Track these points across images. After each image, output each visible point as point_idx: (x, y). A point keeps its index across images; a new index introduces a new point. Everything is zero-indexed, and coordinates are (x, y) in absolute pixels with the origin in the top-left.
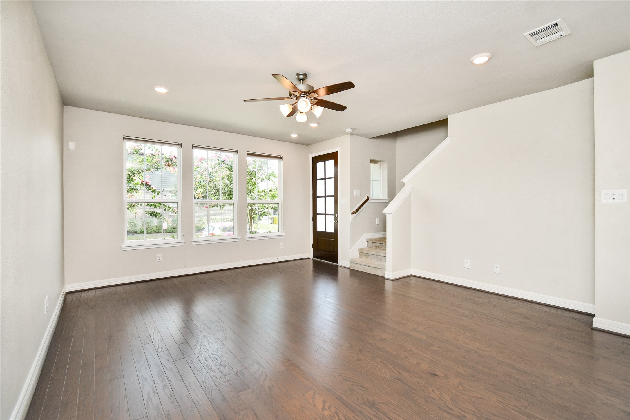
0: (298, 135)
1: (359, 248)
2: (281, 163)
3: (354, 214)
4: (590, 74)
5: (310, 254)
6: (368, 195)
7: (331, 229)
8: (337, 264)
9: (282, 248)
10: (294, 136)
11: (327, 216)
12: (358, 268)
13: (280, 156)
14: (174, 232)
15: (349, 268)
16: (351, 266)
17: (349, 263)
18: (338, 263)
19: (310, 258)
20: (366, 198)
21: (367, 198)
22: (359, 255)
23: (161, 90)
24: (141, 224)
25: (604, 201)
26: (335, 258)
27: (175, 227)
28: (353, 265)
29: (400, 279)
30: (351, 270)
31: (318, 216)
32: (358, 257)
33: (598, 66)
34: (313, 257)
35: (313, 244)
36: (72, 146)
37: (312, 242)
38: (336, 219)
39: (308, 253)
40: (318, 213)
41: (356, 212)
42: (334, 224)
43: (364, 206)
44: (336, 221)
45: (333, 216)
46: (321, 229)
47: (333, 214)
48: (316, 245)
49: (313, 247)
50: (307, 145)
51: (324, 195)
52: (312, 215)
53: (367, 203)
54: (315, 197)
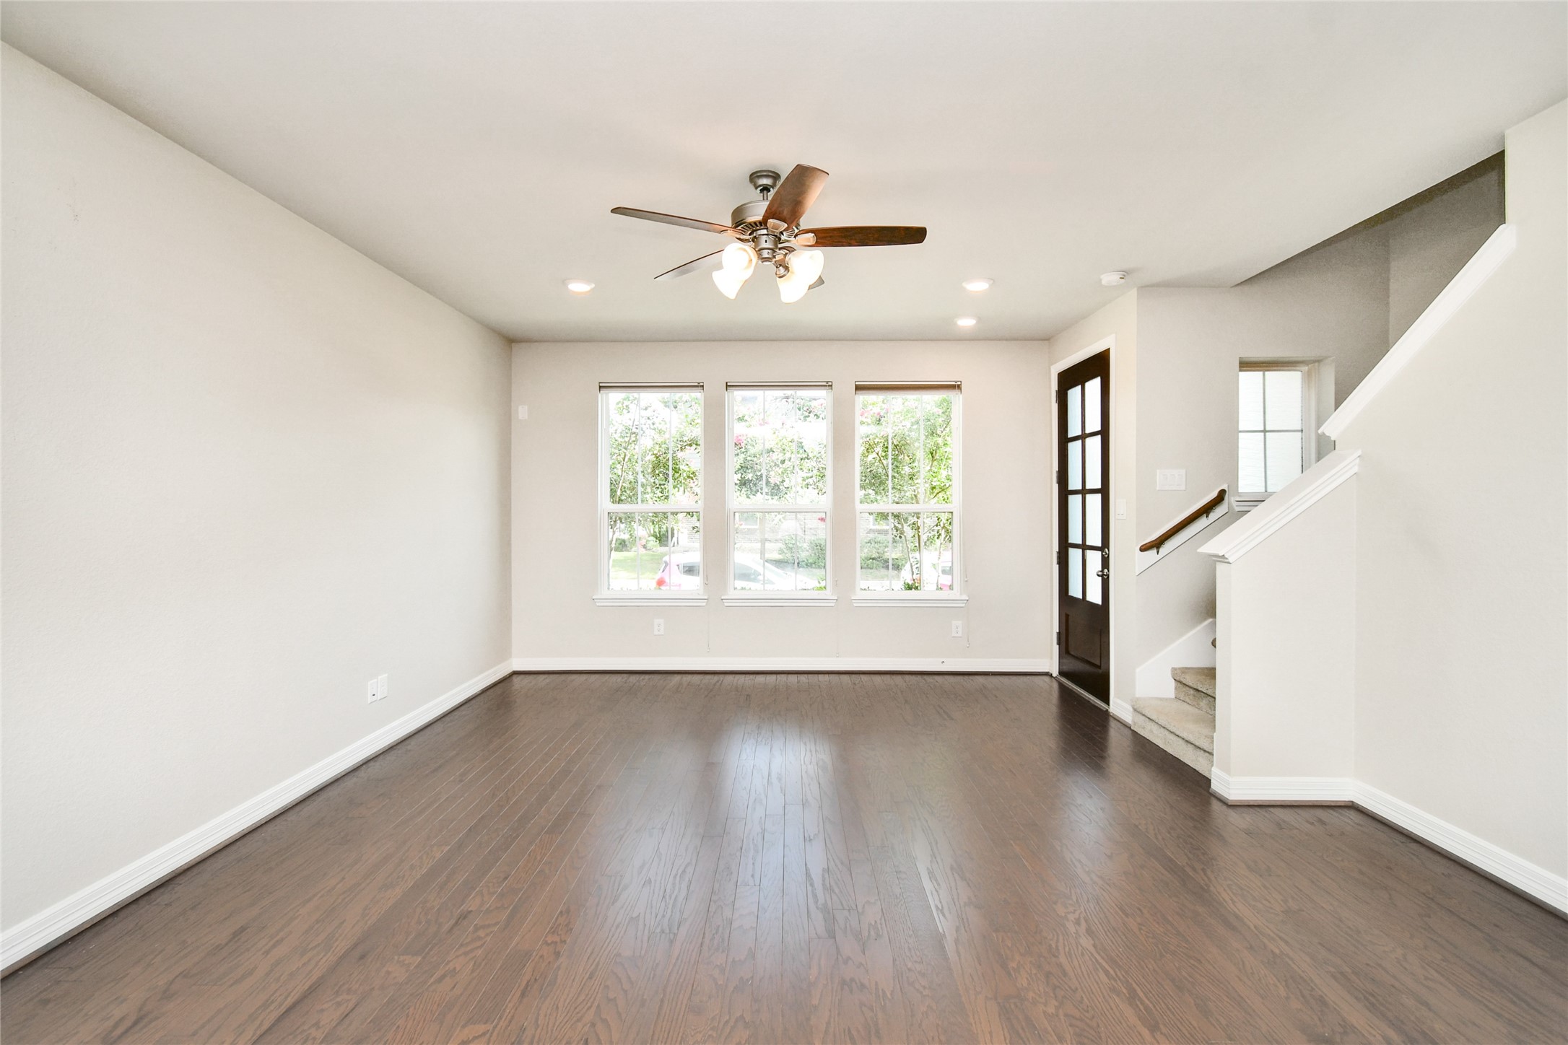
0: (979, 319)
1: (1177, 666)
2: (959, 399)
3: (1155, 551)
5: (1050, 662)
6: (1225, 487)
7: (1094, 595)
8: (1107, 707)
9: (960, 635)
10: (966, 323)
11: (1088, 552)
12: (1152, 732)
13: (954, 383)
14: (871, 569)
15: (1131, 728)
16: (1135, 724)
17: (1135, 710)
19: (1051, 675)
20: (1214, 494)
21: (1216, 495)
22: (1176, 689)
23: (578, 287)
24: (808, 548)
26: (1103, 690)
27: (873, 556)
28: (1143, 721)
29: (1271, 809)
30: (1136, 735)
31: (1070, 550)
32: (1173, 696)
34: (1061, 673)
35: (1059, 634)
36: (522, 412)
37: (1056, 629)
38: (1105, 562)
39: (1048, 660)
40: (1071, 541)
41: (1157, 544)
42: (1100, 578)
43: (1203, 522)
44: (1106, 570)
45: (1099, 553)
46: (1075, 591)
47: (1100, 545)
48: (1065, 640)
49: (1059, 643)
50: (1045, 338)
51: (1080, 488)
52: (1056, 548)
53: (1214, 515)
54: (1064, 493)
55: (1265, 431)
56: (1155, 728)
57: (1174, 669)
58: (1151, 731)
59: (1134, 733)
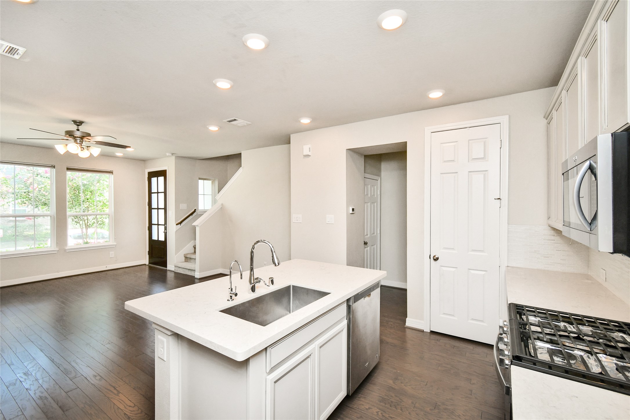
2: (112, 177)
3: (180, 225)
4: (288, 142)
6: (196, 208)
7: (162, 238)
8: (166, 269)
9: (113, 257)
11: (159, 226)
13: (111, 171)
15: (174, 271)
17: (174, 266)
18: (166, 267)
19: (146, 264)
20: (193, 210)
22: (185, 259)
25: (294, 221)
26: (165, 264)
28: (177, 268)
29: (208, 278)
30: (175, 273)
31: (153, 226)
32: (184, 261)
33: (292, 137)
34: (149, 263)
35: (149, 252)
37: (148, 250)
38: (166, 229)
39: (145, 260)
40: (153, 223)
41: (180, 223)
42: (164, 233)
43: (191, 217)
44: (166, 231)
45: (164, 226)
46: (155, 237)
47: (164, 224)
48: (151, 253)
49: (149, 254)
50: (144, 161)
51: (157, 208)
52: (147, 225)
53: (194, 215)
54: (150, 209)
55: (204, 195)
56: (180, 269)
57: (184, 254)
58: (180, 270)
59: (175, 272)
